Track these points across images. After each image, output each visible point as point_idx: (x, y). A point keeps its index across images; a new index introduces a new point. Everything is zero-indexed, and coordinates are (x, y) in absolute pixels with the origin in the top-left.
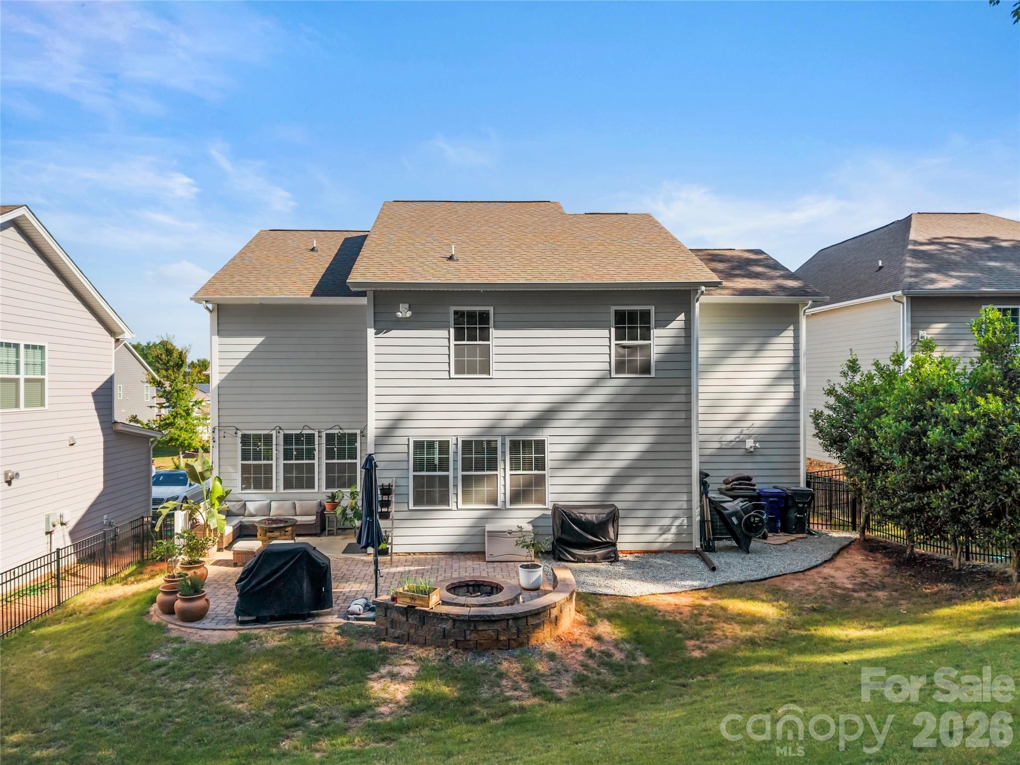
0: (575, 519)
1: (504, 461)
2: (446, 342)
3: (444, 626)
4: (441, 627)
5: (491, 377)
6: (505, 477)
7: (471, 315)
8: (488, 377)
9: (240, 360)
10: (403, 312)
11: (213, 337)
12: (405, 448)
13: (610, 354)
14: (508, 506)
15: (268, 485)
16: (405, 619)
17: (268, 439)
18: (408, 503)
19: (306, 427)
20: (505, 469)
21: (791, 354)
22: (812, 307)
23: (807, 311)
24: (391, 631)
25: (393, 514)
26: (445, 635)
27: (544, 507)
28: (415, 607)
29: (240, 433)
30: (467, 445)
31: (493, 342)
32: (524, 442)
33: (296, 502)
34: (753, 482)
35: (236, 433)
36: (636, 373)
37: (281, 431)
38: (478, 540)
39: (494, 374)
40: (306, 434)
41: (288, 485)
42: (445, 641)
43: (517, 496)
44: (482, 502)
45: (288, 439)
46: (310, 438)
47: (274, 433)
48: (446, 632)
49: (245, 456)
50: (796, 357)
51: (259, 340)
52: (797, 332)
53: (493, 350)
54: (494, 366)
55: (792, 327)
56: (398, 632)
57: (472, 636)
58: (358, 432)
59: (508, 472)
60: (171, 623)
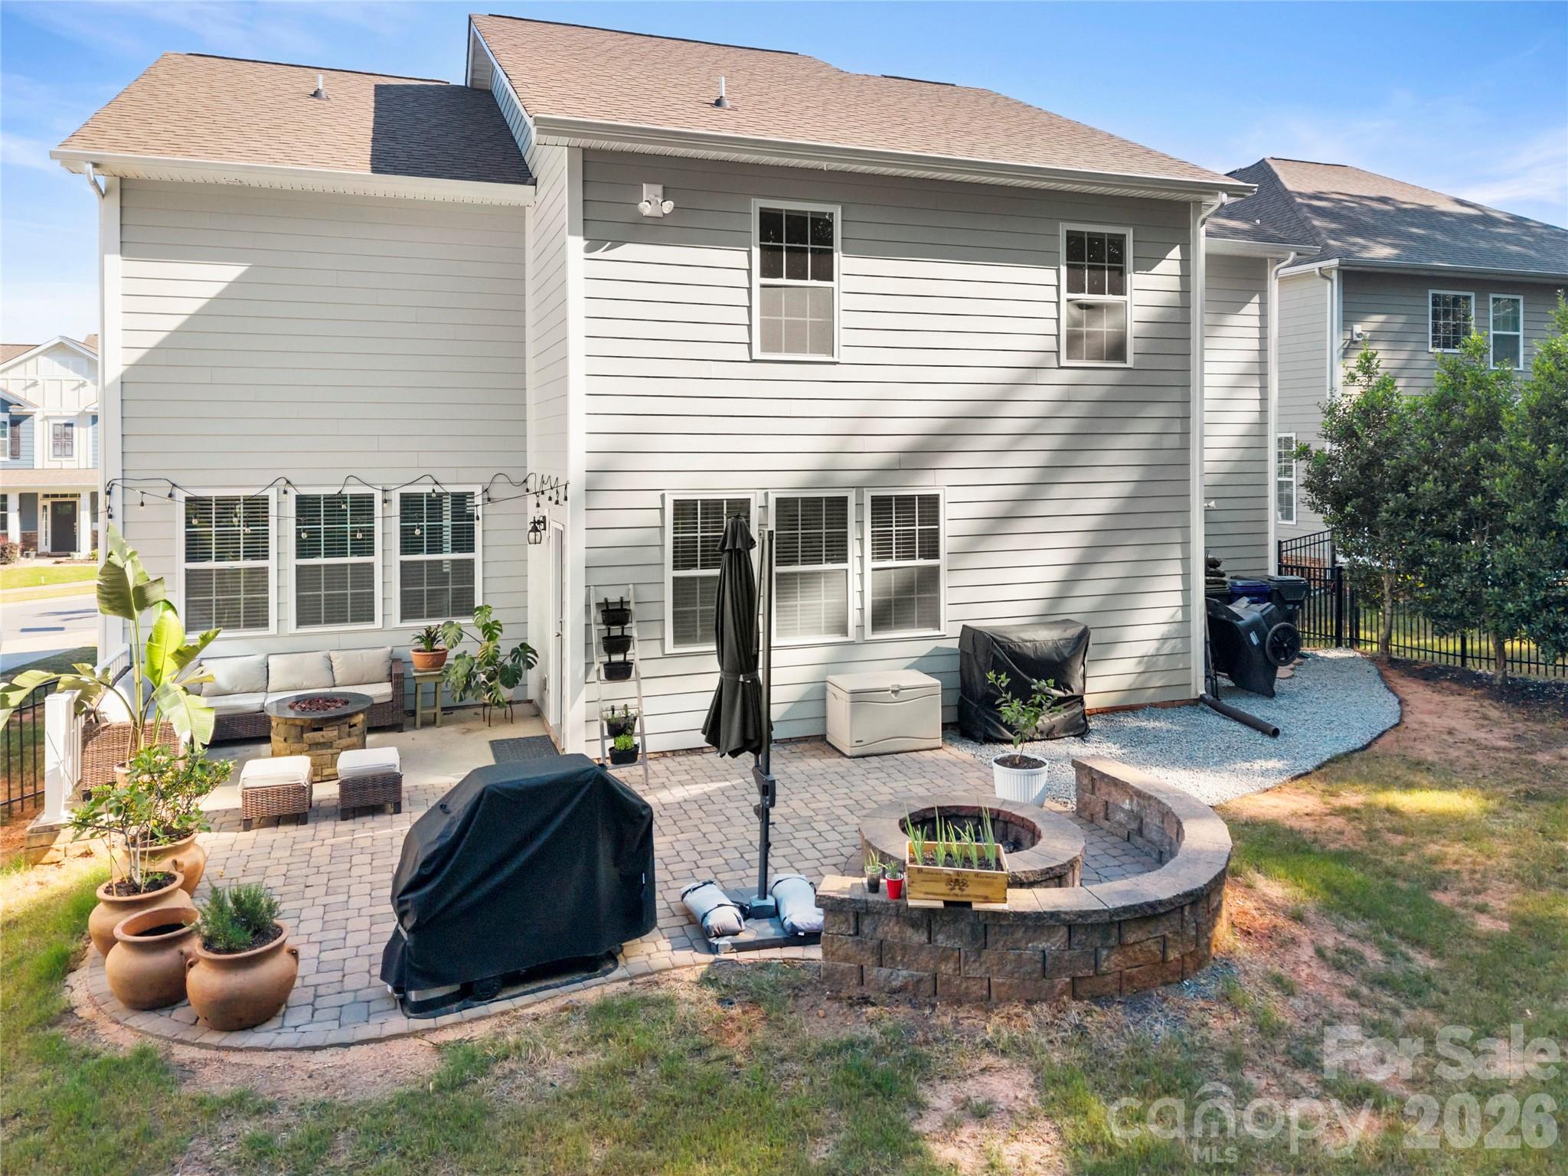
0: (1016, 653)
1: (862, 540)
2: (741, 278)
3: (1042, 945)
4: (1034, 949)
5: (835, 359)
6: (862, 575)
7: (797, 222)
8: (830, 359)
9: (183, 318)
10: (652, 203)
11: (107, 257)
12: (654, 517)
13: (1058, 320)
14: (869, 635)
15: (257, 617)
16: (924, 938)
17: (257, 508)
18: (663, 639)
19: (352, 480)
20: (862, 558)
21: (1255, 344)
22: (1295, 263)
23: (1280, 272)
24: (877, 974)
25: (641, 668)
26: (1046, 967)
27: (937, 633)
28: (969, 904)
29: (181, 496)
30: (785, 506)
31: (840, 283)
32: (899, 498)
33: (333, 655)
34: (1221, 569)
35: (170, 496)
36: (1101, 359)
37: (290, 489)
38: (811, 710)
39: (842, 354)
40: (353, 497)
41: (307, 615)
42: (1046, 983)
43: (886, 614)
44: (816, 629)
45: (306, 506)
46: (363, 506)
47: (272, 494)
48: (1049, 960)
49: (195, 549)
50: (1263, 350)
51: (231, 272)
52: (1263, 304)
53: (841, 302)
54: (841, 337)
55: (1256, 299)
56: (901, 976)
57: (1111, 961)
58: (478, 490)
59: (870, 564)
60: (182, 1042)
